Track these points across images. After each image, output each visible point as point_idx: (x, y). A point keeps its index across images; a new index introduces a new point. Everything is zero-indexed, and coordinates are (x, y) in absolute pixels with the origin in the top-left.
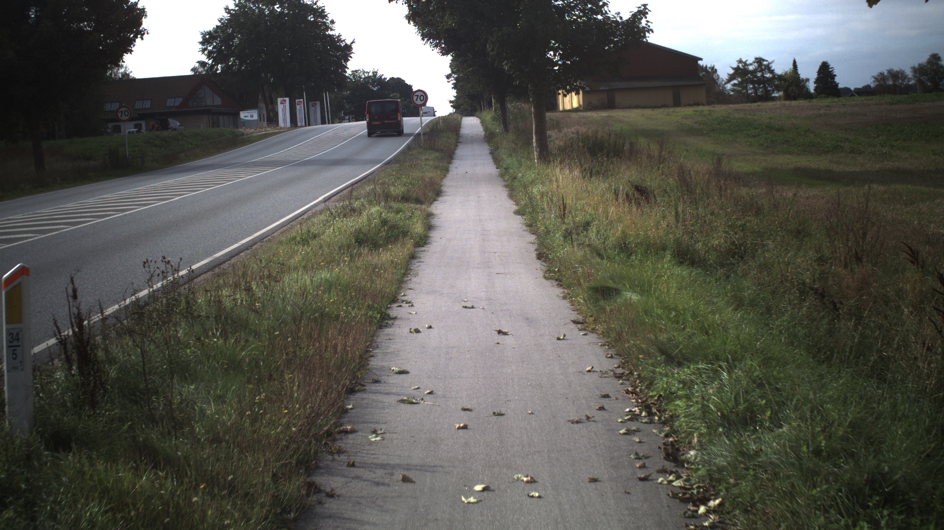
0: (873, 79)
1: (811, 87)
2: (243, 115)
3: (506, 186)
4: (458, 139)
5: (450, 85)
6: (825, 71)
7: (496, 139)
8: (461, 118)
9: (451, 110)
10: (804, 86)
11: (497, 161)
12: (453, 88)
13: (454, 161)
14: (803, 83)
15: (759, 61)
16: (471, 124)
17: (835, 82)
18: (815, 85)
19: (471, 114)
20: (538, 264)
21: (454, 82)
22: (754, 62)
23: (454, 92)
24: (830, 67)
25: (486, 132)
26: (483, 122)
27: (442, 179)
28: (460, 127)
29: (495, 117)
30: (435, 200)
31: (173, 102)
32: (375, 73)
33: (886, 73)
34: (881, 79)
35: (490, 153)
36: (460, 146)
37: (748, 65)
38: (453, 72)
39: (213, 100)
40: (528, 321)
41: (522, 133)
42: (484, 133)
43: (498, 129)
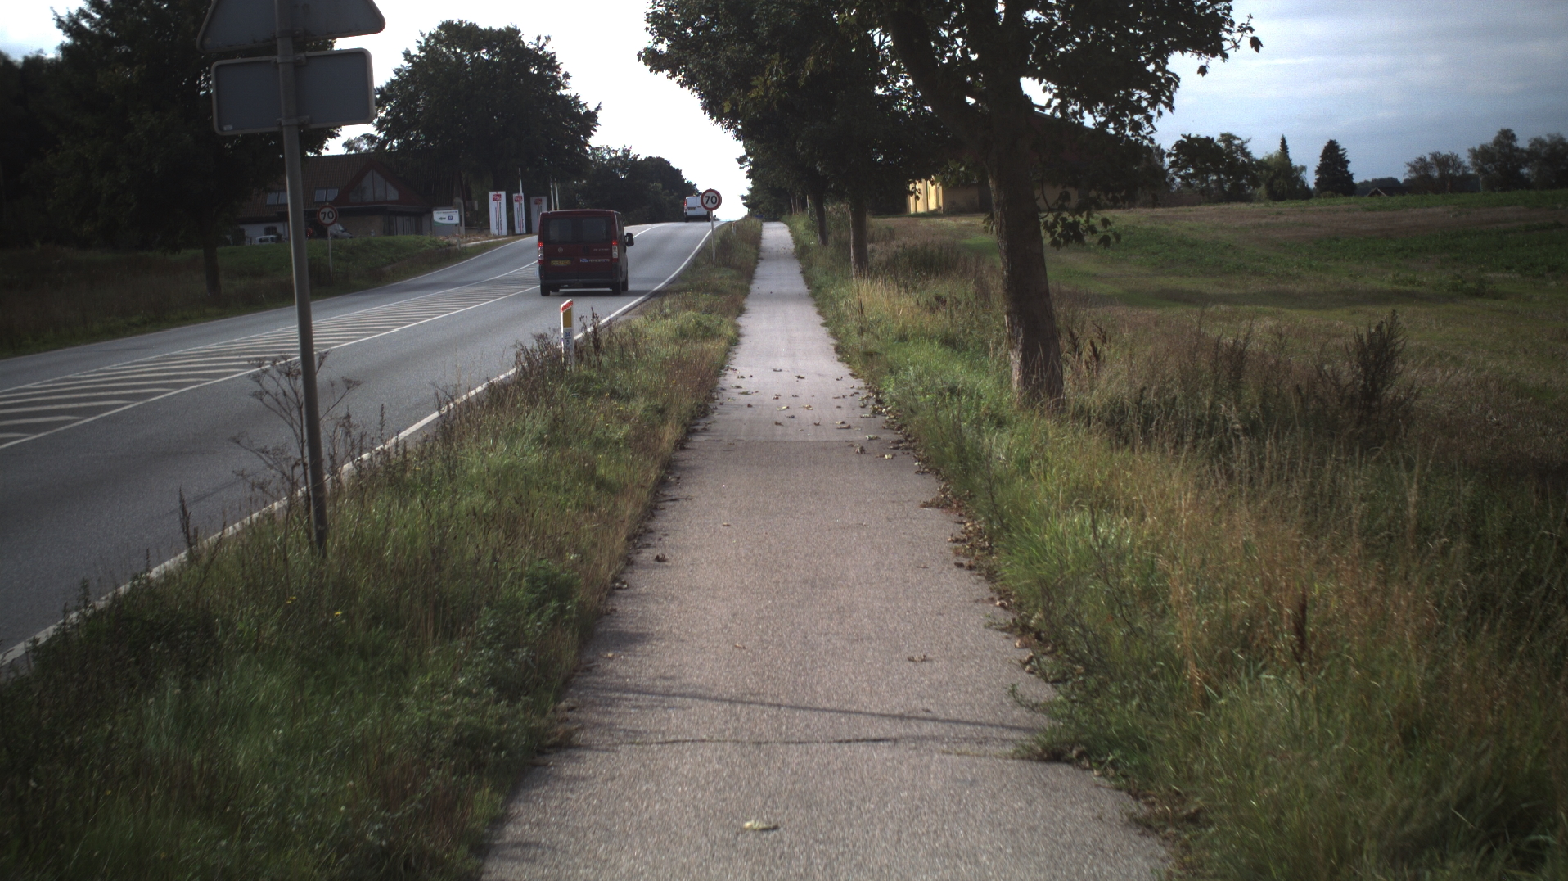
0: (1409, 168)
1: (1311, 179)
2: (439, 216)
3: (817, 305)
4: (758, 255)
5: (744, 172)
6: (1333, 156)
7: (809, 255)
8: (761, 225)
9: (745, 211)
10: (1298, 179)
11: (808, 280)
12: (747, 177)
14: (1296, 174)
15: (1228, 138)
16: (776, 234)
17: (1347, 172)
18: (1317, 177)
19: (775, 218)
20: (836, 355)
21: (748, 169)
22: (1221, 140)
23: (749, 183)
24: (1341, 148)
25: (796, 244)
26: (792, 231)
27: (743, 299)
28: (761, 238)
29: (809, 224)
30: (738, 316)
31: (326, 195)
32: (626, 152)
33: (1428, 159)
34: (1421, 168)
36: (762, 263)
38: (748, 153)
39: (386, 193)
40: (819, 375)
41: (842, 245)
42: (793, 247)
43: (813, 242)
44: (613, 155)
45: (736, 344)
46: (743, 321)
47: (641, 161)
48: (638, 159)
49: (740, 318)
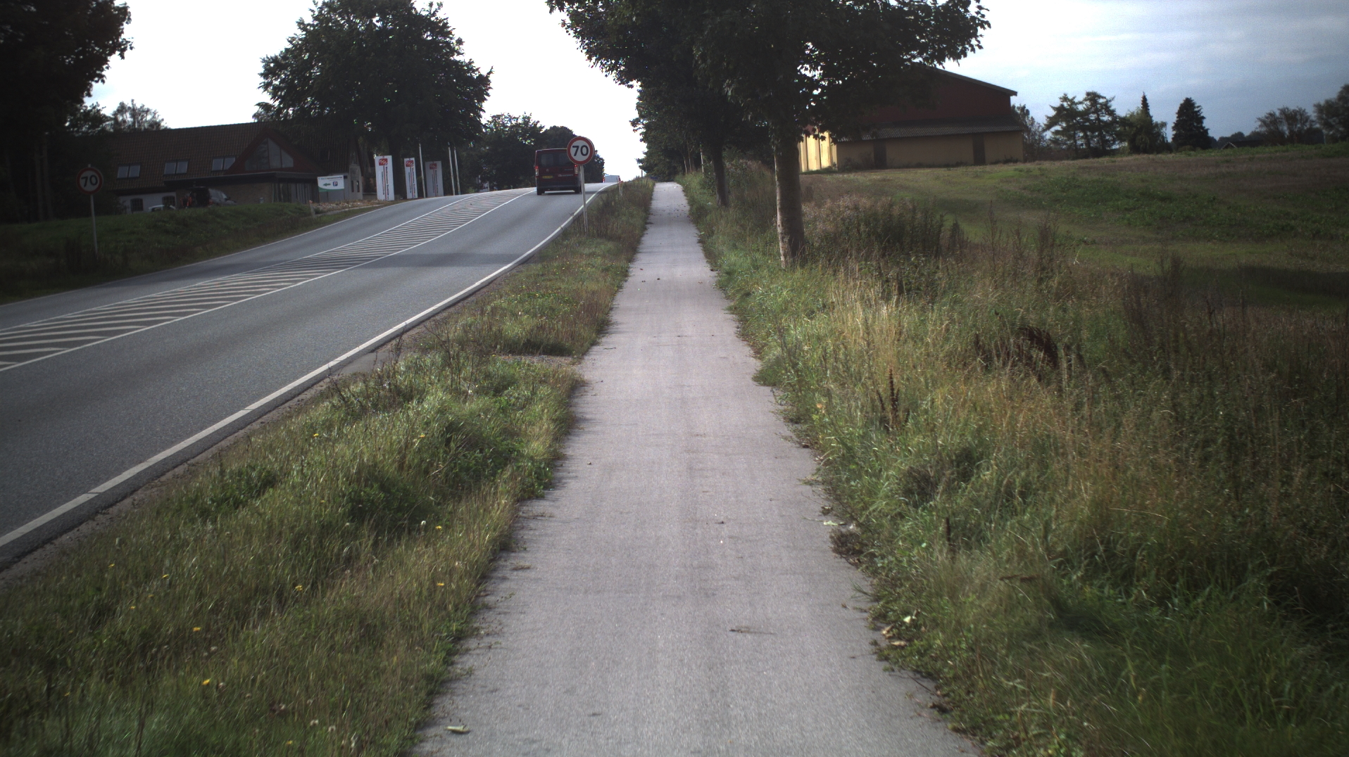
0: (1259, 123)
1: (1169, 134)
2: (324, 183)
4: (647, 218)
5: (638, 136)
6: (1189, 112)
7: (708, 218)
8: (654, 185)
9: (639, 173)
11: (712, 257)
12: (641, 140)
14: (1156, 130)
15: (1093, 97)
16: (669, 194)
17: (1203, 128)
18: (1174, 132)
19: (669, 179)
21: (644, 130)
22: (1085, 100)
23: (644, 147)
24: (1196, 105)
26: (686, 190)
28: (651, 199)
29: (705, 182)
30: (594, 343)
31: (221, 165)
32: (527, 120)
33: (1278, 114)
34: (1271, 122)
36: (651, 229)
37: (1076, 104)
38: (641, 116)
39: (281, 160)
42: (688, 208)
43: (711, 202)
44: (514, 122)
47: (541, 128)
48: (539, 126)
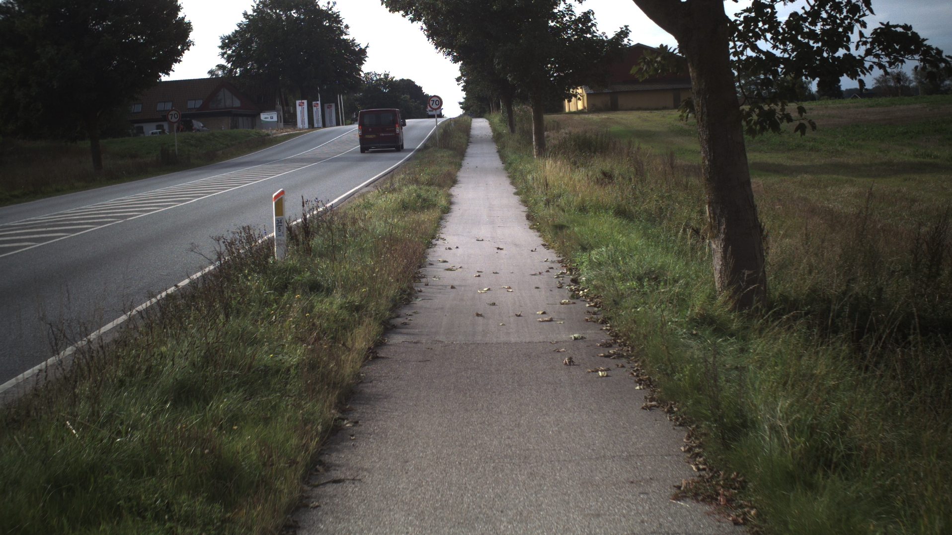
1: (814, 90)
2: (265, 117)
3: (509, 177)
4: (468, 140)
5: (460, 87)
7: (503, 139)
8: (471, 120)
9: (460, 112)
10: (806, 88)
11: (503, 158)
12: (462, 90)
13: (466, 158)
16: (481, 126)
19: (480, 116)
20: (527, 222)
21: (463, 84)
23: (464, 94)
25: (494, 132)
26: (491, 124)
27: (457, 172)
28: (470, 129)
29: (502, 119)
30: (452, 186)
31: (194, 104)
32: (386, 76)
34: (883, 81)
35: (498, 152)
36: (471, 146)
38: (463, 75)
39: (231, 101)
40: (516, 245)
41: (526, 134)
42: (492, 134)
43: (505, 130)
44: (378, 77)
45: (448, 212)
46: (455, 191)
47: (396, 81)
48: (394, 80)
49: (453, 188)
